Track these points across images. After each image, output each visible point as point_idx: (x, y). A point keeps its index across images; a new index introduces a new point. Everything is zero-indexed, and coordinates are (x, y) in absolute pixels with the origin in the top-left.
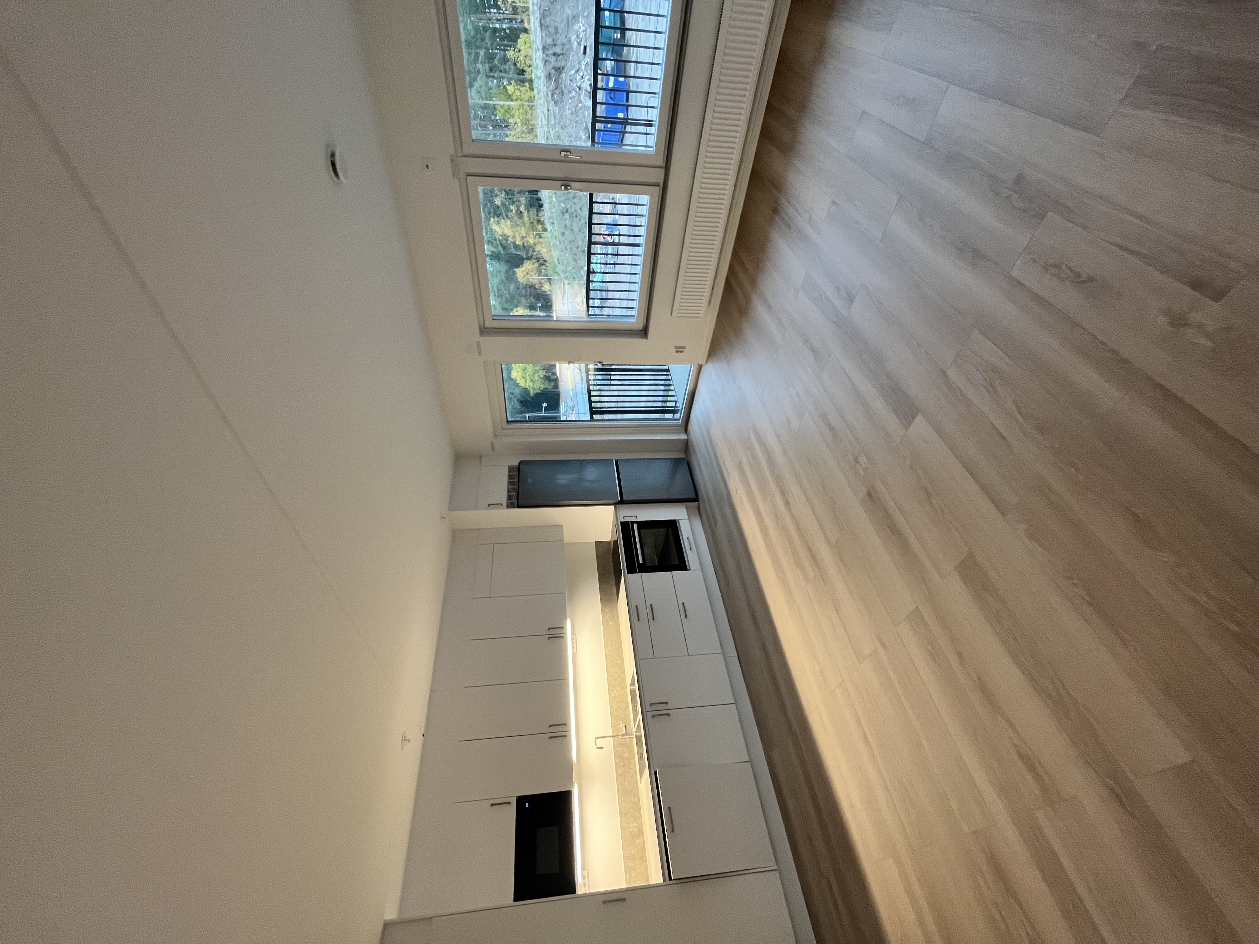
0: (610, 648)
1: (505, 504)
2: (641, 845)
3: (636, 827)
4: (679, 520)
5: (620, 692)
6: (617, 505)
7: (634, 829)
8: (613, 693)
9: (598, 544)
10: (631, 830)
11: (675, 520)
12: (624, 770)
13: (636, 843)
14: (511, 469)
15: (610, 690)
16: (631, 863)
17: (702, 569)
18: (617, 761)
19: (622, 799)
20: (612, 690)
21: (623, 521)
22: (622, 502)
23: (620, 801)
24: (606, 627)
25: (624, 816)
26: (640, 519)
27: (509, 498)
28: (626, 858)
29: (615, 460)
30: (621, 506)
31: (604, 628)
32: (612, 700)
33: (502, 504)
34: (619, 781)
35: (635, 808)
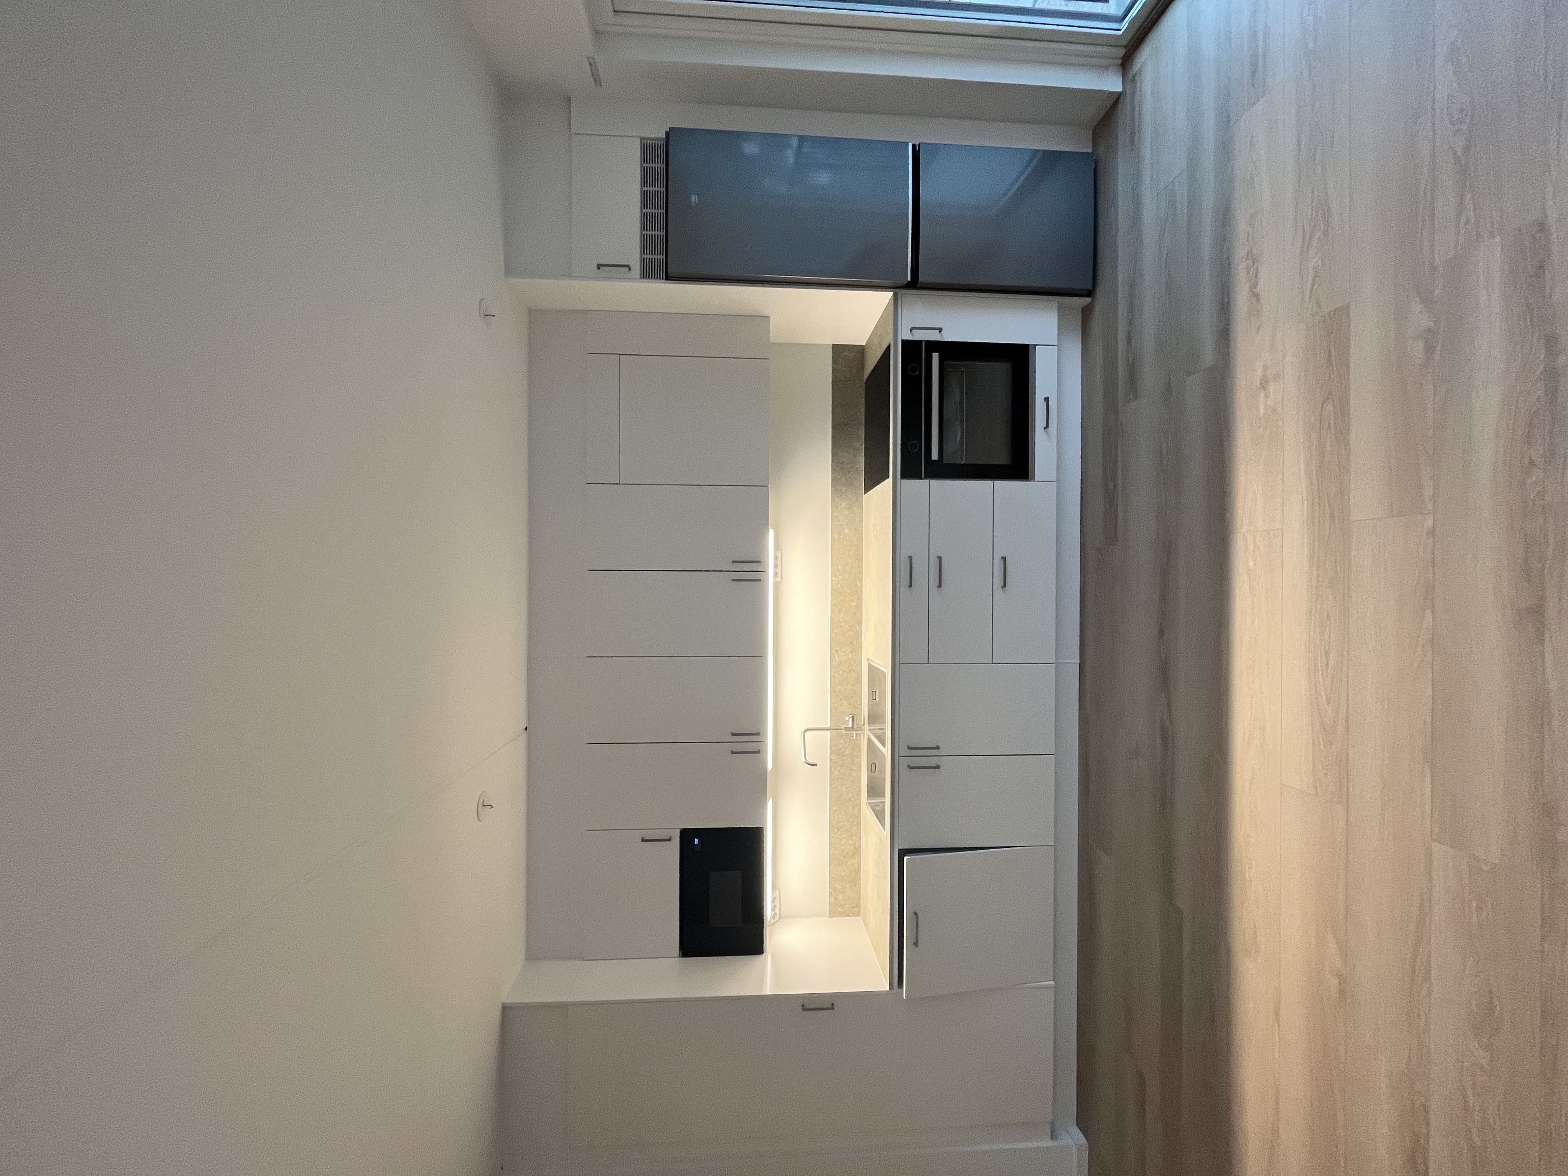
0: (841, 577)
1: (636, 265)
2: (856, 865)
3: (850, 845)
4: (1035, 345)
5: (850, 656)
6: (900, 291)
7: (848, 846)
8: (839, 656)
9: (838, 349)
10: (843, 847)
11: (1028, 345)
12: (842, 771)
13: (849, 863)
14: (648, 149)
15: (833, 651)
16: (839, 885)
17: (1059, 480)
18: (834, 758)
19: (835, 808)
20: (837, 651)
21: (908, 337)
22: (914, 284)
23: (832, 811)
24: (836, 537)
25: (836, 830)
26: (949, 336)
27: (646, 244)
28: (833, 880)
29: (914, 146)
30: (910, 296)
31: (833, 538)
32: (835, 667)
33: (628, 266)
34: (833, 786)
35: (853, 821)
